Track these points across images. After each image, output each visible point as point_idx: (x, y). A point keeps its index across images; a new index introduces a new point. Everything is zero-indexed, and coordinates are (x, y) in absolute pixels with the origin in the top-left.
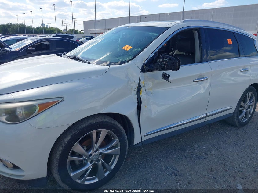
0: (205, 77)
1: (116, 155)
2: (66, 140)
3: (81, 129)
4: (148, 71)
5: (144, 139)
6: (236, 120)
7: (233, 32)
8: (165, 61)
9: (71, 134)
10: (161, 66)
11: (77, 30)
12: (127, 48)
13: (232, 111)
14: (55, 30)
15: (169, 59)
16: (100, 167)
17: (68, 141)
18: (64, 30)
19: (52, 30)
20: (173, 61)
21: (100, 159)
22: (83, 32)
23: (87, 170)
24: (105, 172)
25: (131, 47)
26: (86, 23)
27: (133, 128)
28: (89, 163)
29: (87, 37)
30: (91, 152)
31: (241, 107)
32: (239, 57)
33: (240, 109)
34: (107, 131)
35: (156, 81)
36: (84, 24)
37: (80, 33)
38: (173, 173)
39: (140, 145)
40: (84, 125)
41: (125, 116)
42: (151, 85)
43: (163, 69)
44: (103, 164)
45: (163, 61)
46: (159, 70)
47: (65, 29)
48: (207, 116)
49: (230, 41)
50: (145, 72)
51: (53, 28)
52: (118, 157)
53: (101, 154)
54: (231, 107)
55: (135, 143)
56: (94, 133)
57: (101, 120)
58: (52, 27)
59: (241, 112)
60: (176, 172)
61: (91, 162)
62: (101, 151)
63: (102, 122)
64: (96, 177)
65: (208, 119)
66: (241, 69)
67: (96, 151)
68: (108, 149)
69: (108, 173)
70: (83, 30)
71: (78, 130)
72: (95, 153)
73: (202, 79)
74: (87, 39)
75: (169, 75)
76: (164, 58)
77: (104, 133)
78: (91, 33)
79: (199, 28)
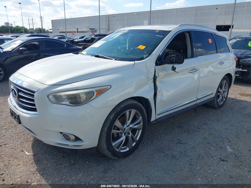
0: (196, 68)
1: (139, 129)
2: (111, 117)
3: (121, 109)
4: (160, 65)
5: (158, 117)
6: (215, 103)
7: (212, 34)
8: (173, 57)
9: (115, 113)
10: (170, 61)
11: (45, 29)
12: (142, 47)
13: (213, 96)
14: (21, 29)
15: (176, 55)
16: (130, 139)
17: (113, 118)
18: (30, 29)
19: (17, 29)
20: (179, 57)
21: (130, 132)
22: (51, 31)
23: (122, 141)
24: (133, 143)
25: (144, 47)
26: (54, 22)
27: (151, 109)
28: (123, 135)
29: (58, 36)
30: (125, 126)
31: (219, 92)
32: (217, 53)
33: (219, 94)
34: (136, 110)
35: (165, 72)
36: (52, 23)
37: (48, 32)
38: (179, 142)
39: (155, 122)
40: (122, 106)
41: (147, 99)
42: (162, 76)
43: (172, 62)
44: (132, 137)
45: (171, 57)
46: (169, 64)
47: (32, 28)
48: (198, 99)
49: (210, 41)
50: (158, 65)
51: (19, 27)
52: (141, 131)
53: (131, 128)
54: (212, 93)
55: (152, 120)
56: (128, 112)
57: (132, 103)
58: (17, 26)
59: (219, 96)
60: (181, 142)
61: (125, 135)
62: (131, 126)
63: (132, 104)
64: (127, 147)
65: (198, 102)
66: (219, 62)
67: (128, 126)
68: (135, 125)
69: (135, 143)
70: (51, 29)
71: (119, 109)
72: (127, 128)
73: (194, 70)
74: (58, 38)
75: (175, 68)
76: (172, 55)
77: (133, 112)
78: (60, 32)
79: (190, 31)
